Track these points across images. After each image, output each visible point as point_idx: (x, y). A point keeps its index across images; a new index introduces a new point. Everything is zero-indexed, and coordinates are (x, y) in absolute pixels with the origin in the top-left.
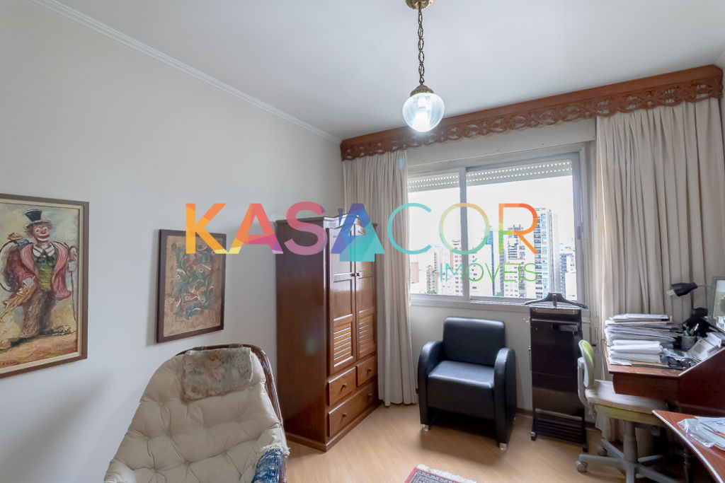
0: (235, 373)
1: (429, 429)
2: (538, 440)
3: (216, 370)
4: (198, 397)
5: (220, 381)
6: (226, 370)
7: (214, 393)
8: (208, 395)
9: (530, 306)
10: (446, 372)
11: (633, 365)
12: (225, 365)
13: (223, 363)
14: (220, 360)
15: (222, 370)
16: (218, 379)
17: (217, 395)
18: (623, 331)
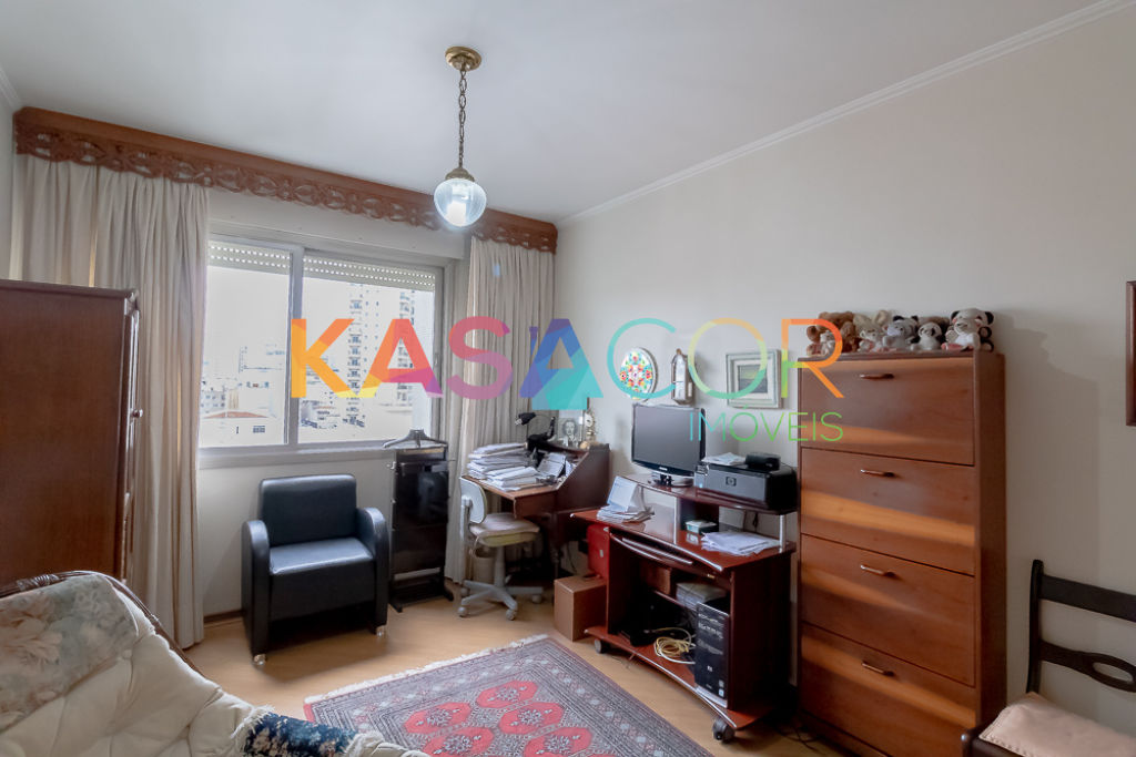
0: (91, 633)
1: (266, 660)
2: (404, 610)
3: (39, 643)
4: (10, 720)
5: (57, 661)
6: (64, 634)
7: (50, 694)
8: (34, 704)
9: (397, 447)
10: (286, 563)
11: (523, 489)
12: (59, 624)
13: (50, 621)
14: (39, 617)
15: (56, 638)
16: (53, 659)
17: (58, 695)
18: (494, 463)
